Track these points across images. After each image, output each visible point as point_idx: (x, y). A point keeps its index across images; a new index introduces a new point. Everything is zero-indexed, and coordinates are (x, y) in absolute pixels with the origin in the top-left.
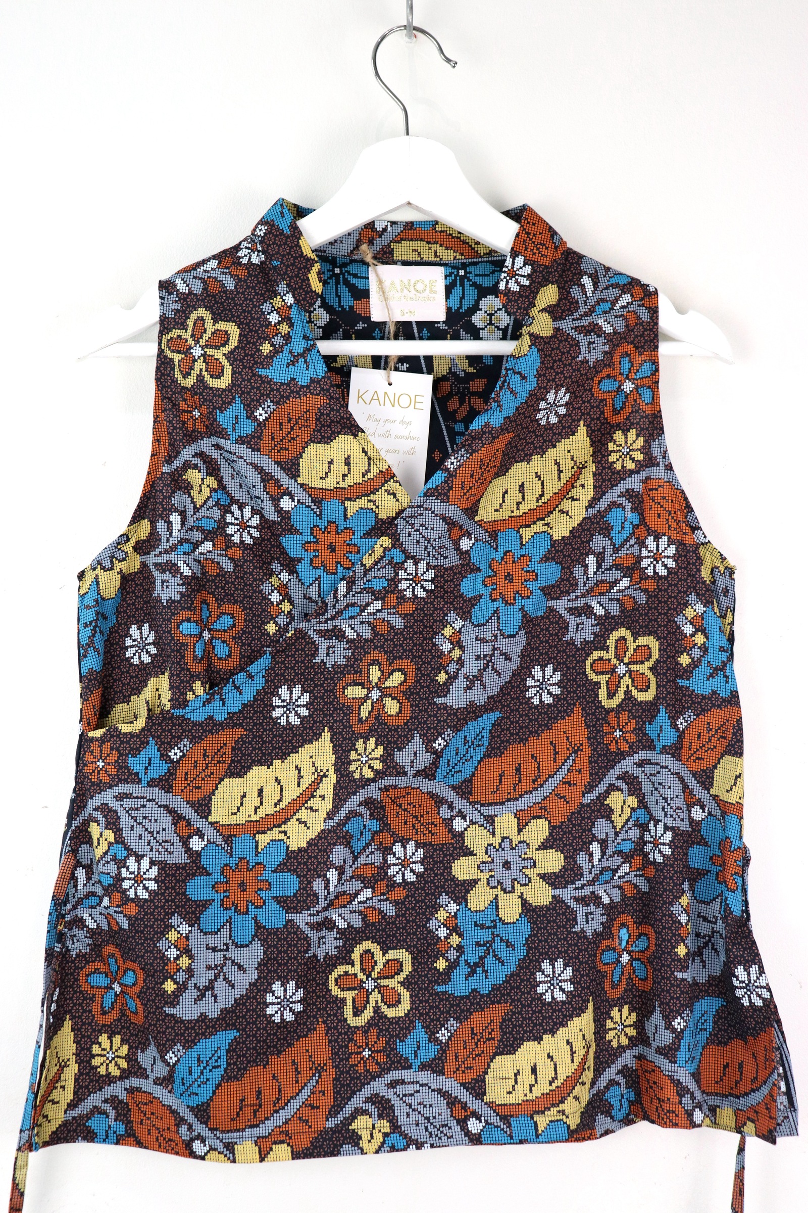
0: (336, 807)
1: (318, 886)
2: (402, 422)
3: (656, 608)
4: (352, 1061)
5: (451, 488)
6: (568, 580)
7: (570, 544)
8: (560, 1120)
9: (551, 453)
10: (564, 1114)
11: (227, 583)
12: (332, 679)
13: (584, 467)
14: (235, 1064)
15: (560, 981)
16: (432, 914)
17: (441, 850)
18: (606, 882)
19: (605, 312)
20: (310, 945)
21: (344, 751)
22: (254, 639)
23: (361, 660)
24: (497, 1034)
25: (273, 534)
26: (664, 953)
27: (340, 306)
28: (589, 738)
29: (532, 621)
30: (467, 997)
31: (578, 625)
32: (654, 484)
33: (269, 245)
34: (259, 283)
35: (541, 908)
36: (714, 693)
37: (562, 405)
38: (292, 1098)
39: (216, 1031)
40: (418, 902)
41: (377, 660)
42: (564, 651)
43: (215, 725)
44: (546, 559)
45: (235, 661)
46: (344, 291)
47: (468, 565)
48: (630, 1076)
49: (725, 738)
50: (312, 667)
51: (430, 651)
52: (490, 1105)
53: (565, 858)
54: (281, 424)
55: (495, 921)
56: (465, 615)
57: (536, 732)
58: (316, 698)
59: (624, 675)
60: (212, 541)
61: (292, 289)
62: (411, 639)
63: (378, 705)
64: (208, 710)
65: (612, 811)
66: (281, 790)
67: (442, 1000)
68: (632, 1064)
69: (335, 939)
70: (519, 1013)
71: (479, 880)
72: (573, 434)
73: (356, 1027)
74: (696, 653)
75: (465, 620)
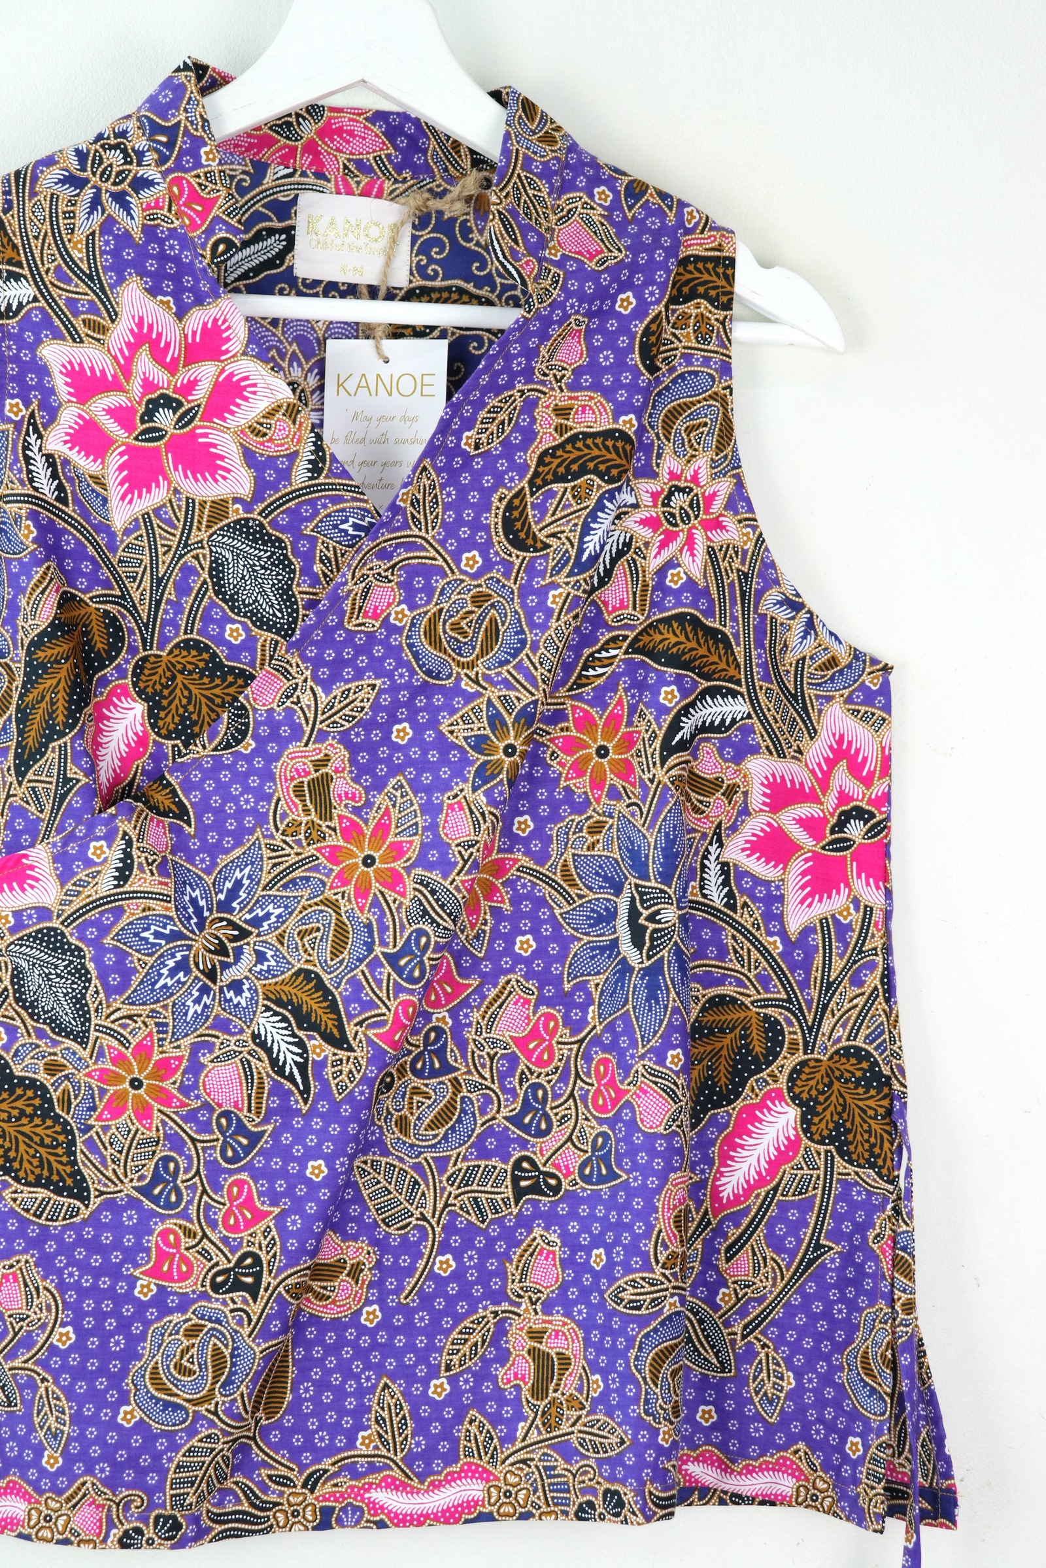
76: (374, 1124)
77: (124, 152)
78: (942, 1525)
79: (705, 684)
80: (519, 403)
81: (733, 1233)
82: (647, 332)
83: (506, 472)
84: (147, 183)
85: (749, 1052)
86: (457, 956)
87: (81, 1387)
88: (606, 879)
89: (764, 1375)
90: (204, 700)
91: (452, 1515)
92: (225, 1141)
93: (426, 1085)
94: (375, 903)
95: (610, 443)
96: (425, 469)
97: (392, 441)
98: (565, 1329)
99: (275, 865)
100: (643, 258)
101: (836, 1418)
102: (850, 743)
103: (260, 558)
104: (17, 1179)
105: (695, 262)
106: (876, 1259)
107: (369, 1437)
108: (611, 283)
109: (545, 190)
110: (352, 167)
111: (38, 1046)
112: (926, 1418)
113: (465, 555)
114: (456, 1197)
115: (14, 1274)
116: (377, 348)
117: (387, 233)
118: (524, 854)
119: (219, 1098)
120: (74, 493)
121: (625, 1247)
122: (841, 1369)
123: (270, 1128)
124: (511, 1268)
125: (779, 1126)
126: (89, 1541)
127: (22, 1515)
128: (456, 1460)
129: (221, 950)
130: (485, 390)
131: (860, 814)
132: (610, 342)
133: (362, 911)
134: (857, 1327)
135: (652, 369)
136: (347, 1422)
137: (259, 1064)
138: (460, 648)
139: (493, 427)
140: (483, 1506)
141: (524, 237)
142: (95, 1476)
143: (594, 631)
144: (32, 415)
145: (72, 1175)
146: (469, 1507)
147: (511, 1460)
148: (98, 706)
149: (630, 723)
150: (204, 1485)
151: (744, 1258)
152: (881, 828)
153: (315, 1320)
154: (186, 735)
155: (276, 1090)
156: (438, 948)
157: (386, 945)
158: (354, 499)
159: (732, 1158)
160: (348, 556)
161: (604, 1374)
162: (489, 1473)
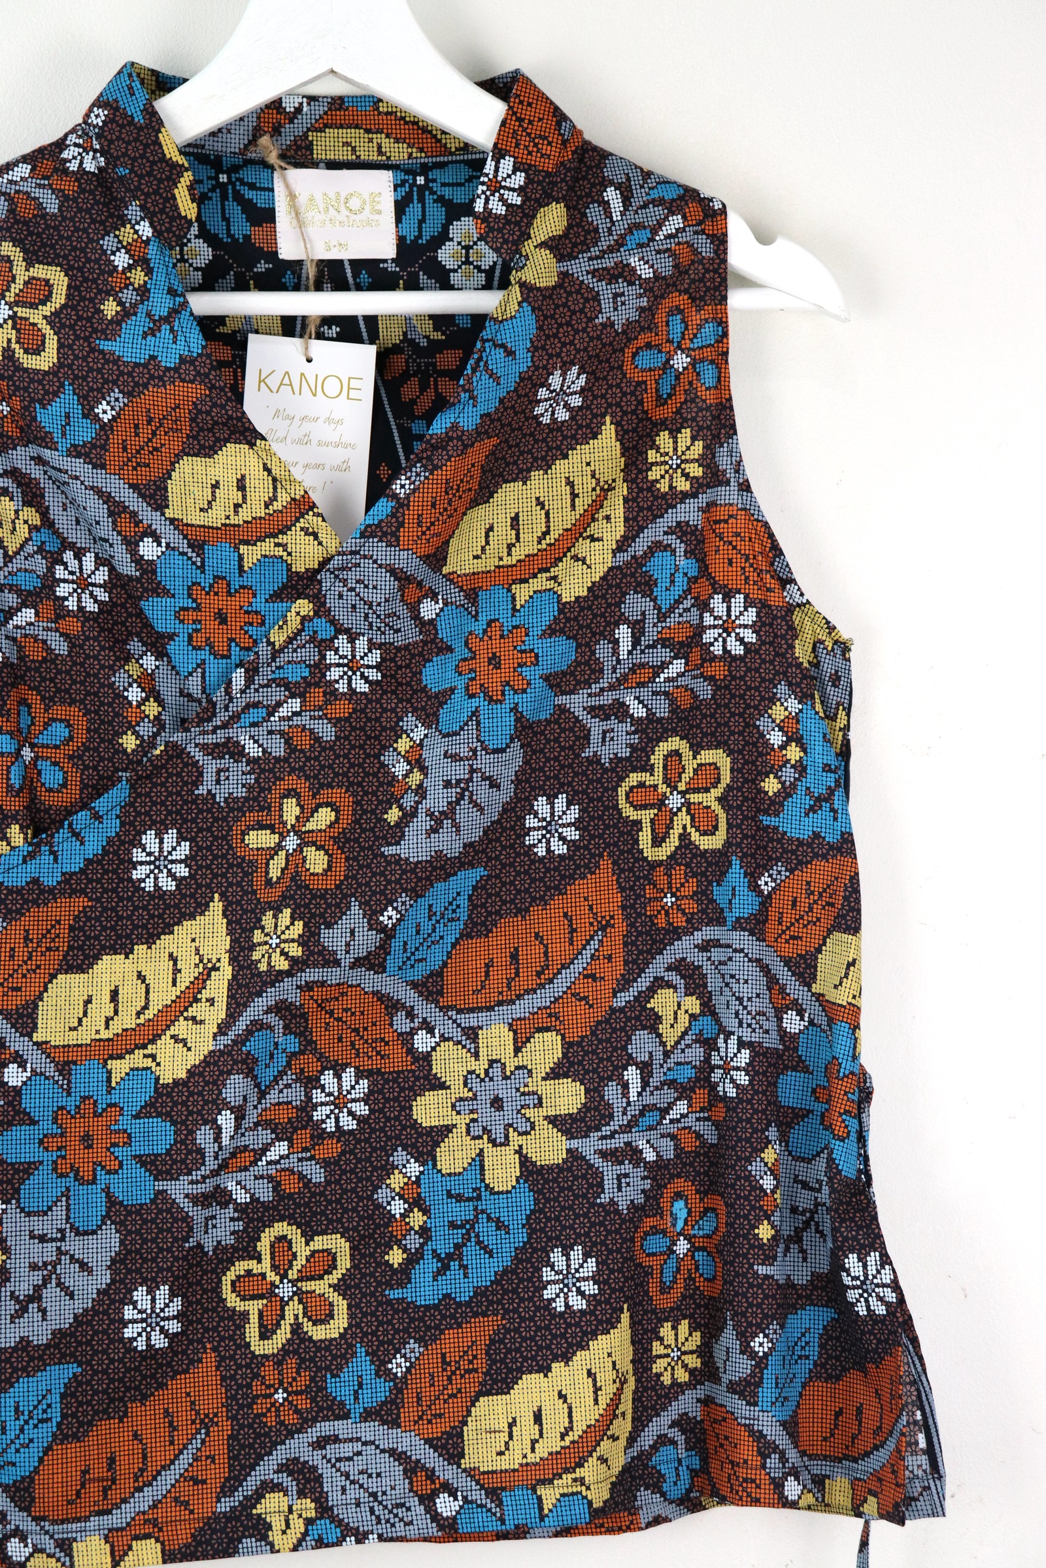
0: (233, 1015)
1: (204, 1136)
2: (329, 420)
3: (726, 706)
4: (257, 1409)
5: (402, 524)
6: (587, 663)
7: (590, 608)
8: (577, 1493)
9: (561, 467)
10: (583, 1484)
11: (59, 672)
12: (224, 819)
13: (612, 489)
14: (74, 1415)
15: (578, 1280)
16: (381, 1180)
17: (395, 1080)
18: (651, 1128)
19: (641, 246)
20: (191, 1229)
21: (244, 930)
22: (102, 759)
23: (270, 790)
24: (481, 1364)
25: (130, 597)
26: (738, 1236)
27: (229, 235)
28: (624, 908)
29: (531, 727)
30: (435, 1307)
31: (604, 732)
32: (722, 514)
33: (111, 142)
34: (97, 203)
35: (550, 1168)
36: (816, 835)
37: (575, 393)
38: (164, 1468)
39: (45, 1365)
40: (359, 1161)
41: (294, 790)
42: (584, 773)
43: (42, 892)
44: (551, 631)
45: (73, 792)
46: (235, 211)
47: (433, 641)
48: (692, 1431)
49: (832, 905)
50: (194, 802)
51: (375, 775)
52: (471, 1473)
53: (587, 1091)
54: (136, 426)
55: (479, 1189)
56: (430, 719)
57: (542, 898)
58: (200, 849)
59: (679, 809)
60: (34, 607)
61: (148, 214)
62: (346, 756)
63: (296, 860)
64: (32, 869)
65: (658, 1018)
66: (147, 992)
67: (396, 1311)
68: (696, 1411)
69: (232, 1219)
70: (516, 1330)
71: (455, 1126)
72: (595, 437)
73: (265, 1356)
74: (789, 774)
75: (429, 727)
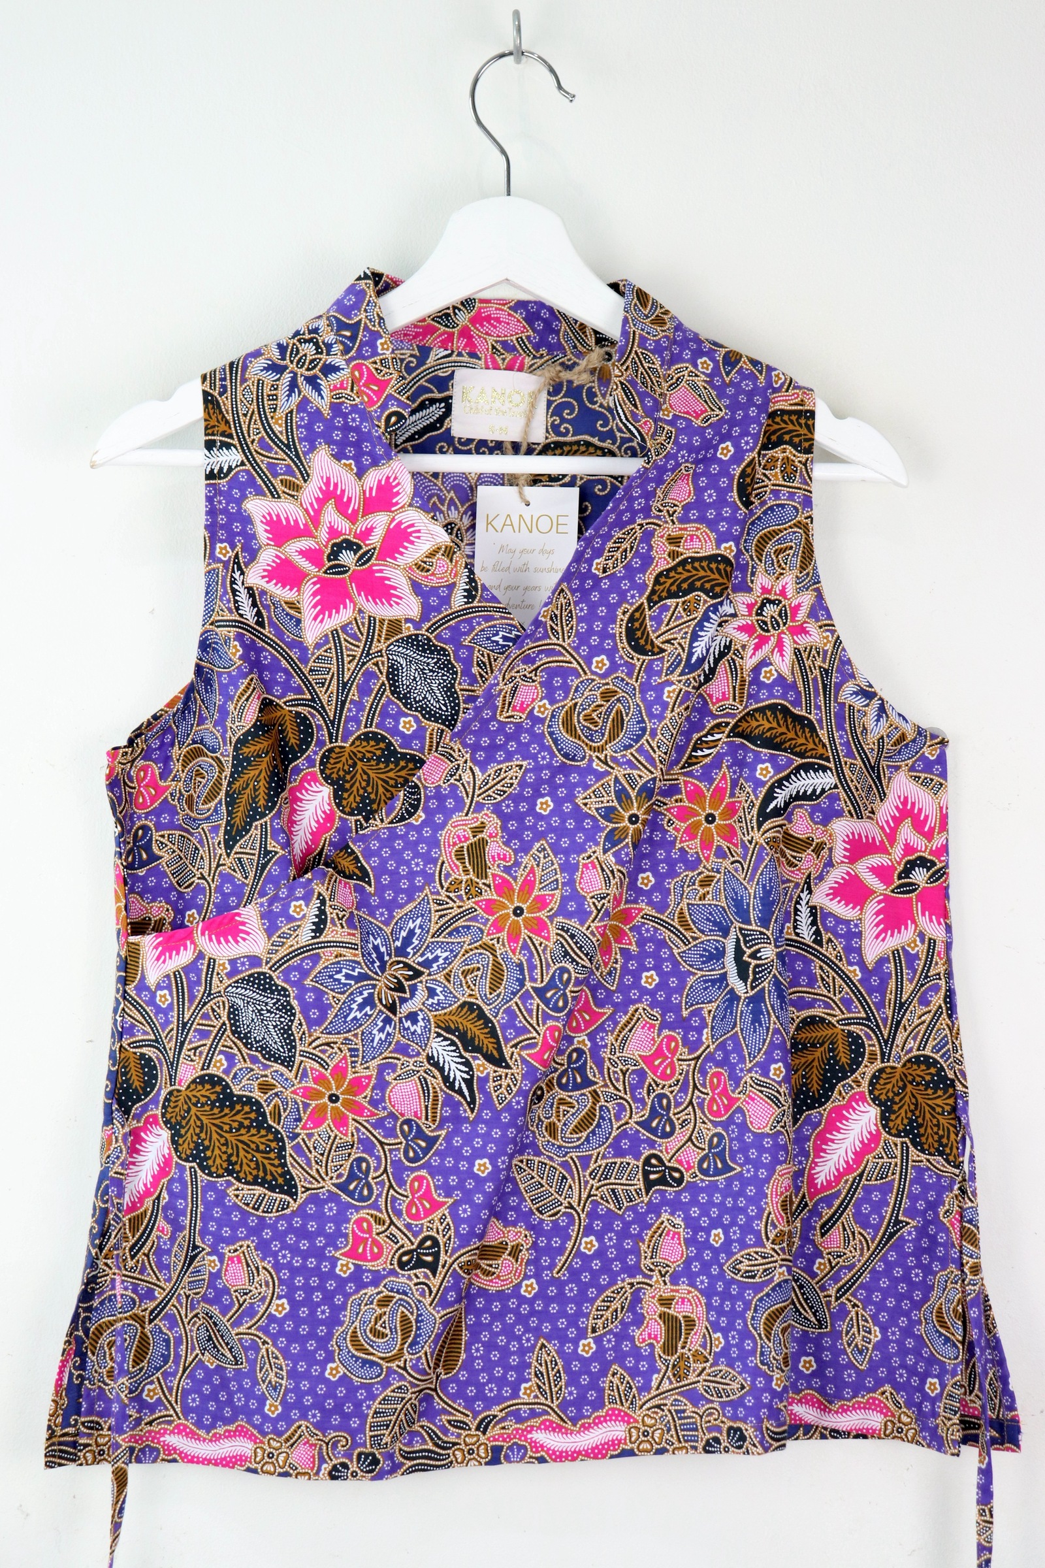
76: (528, 1129)
77: (317, 344)
78: (1008, 1449)
79: (800, 761)
80: (639, 535)
81: (827, 1213)
82: (743, 474)
83: (628, 591)
84: (334, 369)
85: (837, 1062)
86: (594, 989)
87: (295, 1348)
88: (715, 923)
89: (855, 1329)
90: (380, 782)
91: (600, 1452)
92: (407, 1144)
93: (570, 1097)
94: (525, 946)
95: (713, 566)
96: (562, 591)
97: (532, 569)
98: (690, 1296)
99: (441, 917)
100: (739, 415)
101: (916, 1363)
102: (913, 804)
103: (428, 664)
104: (238, 1179)
105: (782, 415)
106: (947, 1231)
107: (530, 1388)
108: (714, 436)
109: (658, 363)
110: (499, 347)
111: (252, 1070)
112: (992, 1361)
113: (595, 659)
114: (597, 1189)
115: (238, 1257)
116: (520, 493)
117: (527, 399)
118: (647, 904)
119: (403, 1109)
120: (269, 618)
121: (740, 1227)
122: (920, 1323)
123: (443, 1133)
124: (643, 1247)
125: (862, 1123)
126: (305, 1474)
127: (249, 1453)
128: (602, 1406)
129: (400, 988)
130: (612, 526)
131: (923, 863)
132: (713, 482)
133: (514, 953)
134: (932, 1288)
135: (748, 504)
136: (512, 1376)
137: (434, 1080)
138: (592, 735)
139: (618, 555)
140: (625, 1444)
141: (642, 402)
142: (308, 1420)
143: (701, 719)
144: (237, 556)
145: (283, 1175)
146: (614, 1445)
147: (648, 1405)
148: (293, 790)
149: (732, 795)
150: (397, 1428)
151: (836, 1233)
152: (940, 874)
153: (483, 1292)
154: (366, 811)
155: (448, 1101)
156: (578, 982)
157: (535, 981)
158: (502, 618)
159: (824, 1151)
160: (500, 661)
161: (725, 1332)
162: (630, 1417)
